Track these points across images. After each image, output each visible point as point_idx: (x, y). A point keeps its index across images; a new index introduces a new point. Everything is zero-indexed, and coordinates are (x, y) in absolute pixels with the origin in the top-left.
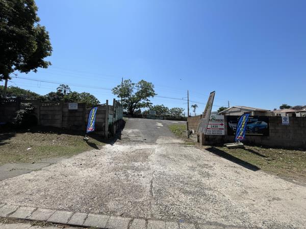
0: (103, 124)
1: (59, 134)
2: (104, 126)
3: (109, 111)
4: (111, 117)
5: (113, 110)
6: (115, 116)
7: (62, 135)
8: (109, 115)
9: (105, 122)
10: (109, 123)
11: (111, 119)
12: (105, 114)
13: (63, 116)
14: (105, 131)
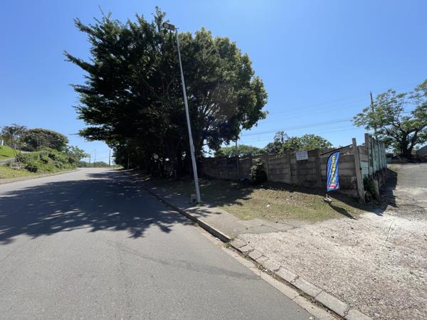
0: (353, 178)
1: (292, 191)
2: (356, 182)
3: (361, 155)
4: (365, 165)
5: (366, 153)
6: (372, 164)
7: (295, 193)
8: (362, 163)
9: (355, 175)
10: (363, 177)
11: (365, 169)
12: (354, 161)
13: (291, 169)
14: (357, 189)
